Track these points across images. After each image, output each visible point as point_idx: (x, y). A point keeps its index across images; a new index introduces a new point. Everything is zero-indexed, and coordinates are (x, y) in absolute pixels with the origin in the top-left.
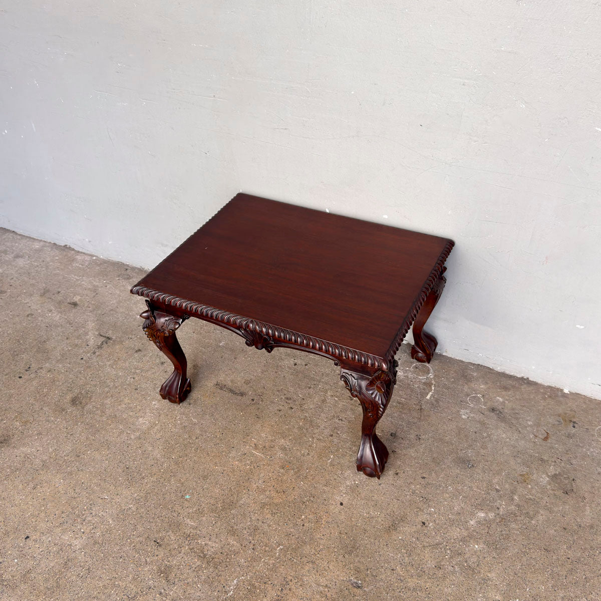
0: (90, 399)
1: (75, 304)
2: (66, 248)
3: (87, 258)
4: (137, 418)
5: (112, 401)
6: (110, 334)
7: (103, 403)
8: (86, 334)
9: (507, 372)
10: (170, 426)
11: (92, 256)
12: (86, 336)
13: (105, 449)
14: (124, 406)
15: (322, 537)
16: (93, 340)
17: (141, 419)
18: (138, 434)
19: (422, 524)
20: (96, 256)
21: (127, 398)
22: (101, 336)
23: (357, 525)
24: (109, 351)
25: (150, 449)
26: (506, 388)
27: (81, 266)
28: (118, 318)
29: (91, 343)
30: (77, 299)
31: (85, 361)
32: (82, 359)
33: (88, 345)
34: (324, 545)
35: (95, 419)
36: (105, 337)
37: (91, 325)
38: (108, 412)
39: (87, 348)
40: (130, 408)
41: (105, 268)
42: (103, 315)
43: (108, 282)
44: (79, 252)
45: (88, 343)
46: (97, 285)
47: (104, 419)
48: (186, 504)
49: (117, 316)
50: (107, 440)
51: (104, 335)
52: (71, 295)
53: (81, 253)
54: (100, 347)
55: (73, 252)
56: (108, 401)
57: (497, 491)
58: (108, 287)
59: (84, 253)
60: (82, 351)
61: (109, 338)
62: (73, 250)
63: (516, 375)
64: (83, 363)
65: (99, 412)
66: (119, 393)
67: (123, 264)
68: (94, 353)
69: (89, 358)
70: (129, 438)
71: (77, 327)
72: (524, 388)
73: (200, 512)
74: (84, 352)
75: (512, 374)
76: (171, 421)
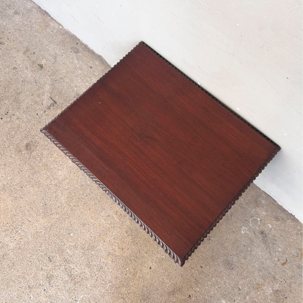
0: (36, 148)
1: (41, 66)
2: (46, 13)
3: (57, 26)
4: (58, 170)
5: (48, 153)
6: (56, 99)
7: (42, 153)
8: (43, 94)
9: (284, 207)
10: (75, 182)
11: (60, 25)
12: (43, 96)
13: (37, 187)
14: (53, 159)
15: (133, 285)
16: (46, 101)
17: (60, 171)
18: (56, 182)
19: (189, 296)
20: (62, 26)
21: (56, 154)
22: (51, 98)
23: (154, 284)
24: (53, 113)
25: (60, 195)
26: (277, 219)
27: (51, 32)
28: (64, 87)
29: (45, 103)
30: (43, 62)
31: (39, 117)
32: (37, 114)
33: (42, 104)
34: (133, 291)
35: (36, 164)
36: (53, 100)
37: (47, 88)
38: (44, 160)
39: (42, 107)
40: (56, 162)
41: (65, 39)
42: (56, 81)
43: (64, 52)
44: (52, 19)
45: (43, 102)
46: (57, 53)
47: (41, 165)
48: (70, 239)
49: (64, 84)
50: (39, 181)
51: (53, 98)
52: (41, 57)
53: (54, 20)
54: (49, 108)
55: (49, 18)
56: (45, 152)
57: (239, 289)
58: (63, 57)
59: (55, 21)
60: (38, 108)
61: (55, 102)
62: (50, 16)
63: (288, 211)
64: (37, 118)
65: (39, 159)
66: (53, 148)
67: (77, 37)
68: (45, 112)
69: (41, 115)
70: (51, 184)
71: (39, 87)
72: (289, 222)
73: (76, 247)
74: (39, 109)
75: (287, 209)
76: (76, 178)
